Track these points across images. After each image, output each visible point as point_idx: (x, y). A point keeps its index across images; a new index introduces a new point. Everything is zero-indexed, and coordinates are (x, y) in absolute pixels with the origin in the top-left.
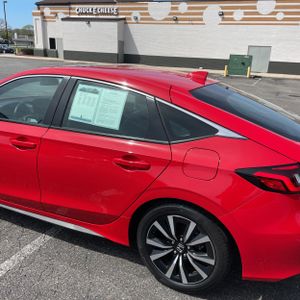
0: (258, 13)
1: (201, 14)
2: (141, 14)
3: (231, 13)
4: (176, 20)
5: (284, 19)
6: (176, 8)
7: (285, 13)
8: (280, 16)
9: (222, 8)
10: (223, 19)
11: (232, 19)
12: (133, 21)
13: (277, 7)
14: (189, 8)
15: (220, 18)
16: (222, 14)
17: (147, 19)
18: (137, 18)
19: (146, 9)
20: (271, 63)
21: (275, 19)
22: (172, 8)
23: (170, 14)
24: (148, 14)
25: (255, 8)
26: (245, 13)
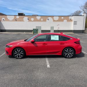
0: (37, 19)
1: (23, 19)
2: (5, 18)
3: (31, 19)
4: (16, 20)
5: (43, 20)
6: (16, 17)
7: (43, 19)
8: (42, 20)
9: (28, 17)
10: (29, 20)
11: (31, 20)
12: (3, 20)
13: (41, 18)
14: (19, 17)
15: (28, 20)
16: (28, 19)
17: (7, 20)
18: (4, 20)
19: (7, 17)
21: (41, 20)
22: (15, 17)
23: (14, 19)
24: (7, 19)
25: (36, 18)
26: (34, 19)
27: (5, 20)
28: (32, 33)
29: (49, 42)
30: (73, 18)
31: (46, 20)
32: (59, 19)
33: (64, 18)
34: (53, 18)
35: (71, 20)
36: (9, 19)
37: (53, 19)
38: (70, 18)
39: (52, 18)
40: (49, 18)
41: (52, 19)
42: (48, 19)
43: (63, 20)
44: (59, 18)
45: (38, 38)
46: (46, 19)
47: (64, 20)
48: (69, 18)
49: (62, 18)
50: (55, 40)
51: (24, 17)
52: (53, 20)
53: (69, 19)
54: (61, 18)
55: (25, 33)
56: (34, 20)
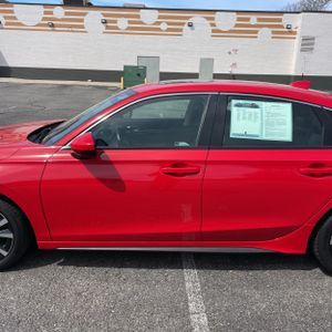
1: (82, 21)
2: (6, 18)
3: (115, 22)
4: (53, 26)
5: (168, 30)
7: (169, 24)
8: (164, 26)
9: (104, 15)
10: (107, 27)
11: (117, 28)
13: (160, 17)
14: (66, 14)
15: (103, 26)
16: (105, 22)
19: (12, 12)
20: (161, 74)
21: (159, 29)
22: (46, 13)
23: (44, 19)
24: (15, 18)
25: (138, 17)
26: (130, 22)
27: (7, 24)
28: (121, 85)
29: (215, 154)
30: (297, 21)
31: (181, 30)
32: (237, 25)
33: (259, 20)
34: (213, 19)
35: (290, 31)
36: (20, 19)
37: (213, 25)
38: (286, 19)
39: (208, 18)
40: (197, 19)
41: (207, 22)
42: (190, 25)
43: (256, 32)
44: (239, 19)
45: (138, 114)
46: (183, 24)
47: (261, 30)
48: (280, 20)
49: (253, 20)
50: (265, 137)
51: (84, 14)
52: (213, 31)
53: (282, 27)
54: (248, 19)
55: (89, 83)
56: (129, 28)
